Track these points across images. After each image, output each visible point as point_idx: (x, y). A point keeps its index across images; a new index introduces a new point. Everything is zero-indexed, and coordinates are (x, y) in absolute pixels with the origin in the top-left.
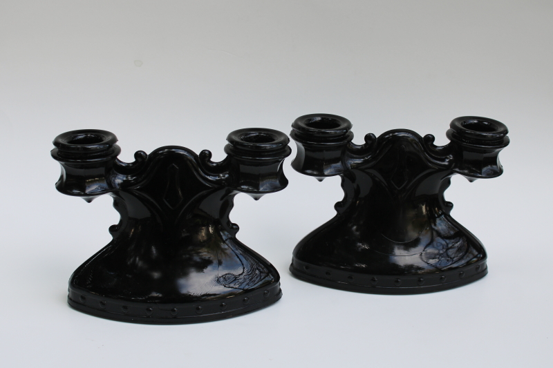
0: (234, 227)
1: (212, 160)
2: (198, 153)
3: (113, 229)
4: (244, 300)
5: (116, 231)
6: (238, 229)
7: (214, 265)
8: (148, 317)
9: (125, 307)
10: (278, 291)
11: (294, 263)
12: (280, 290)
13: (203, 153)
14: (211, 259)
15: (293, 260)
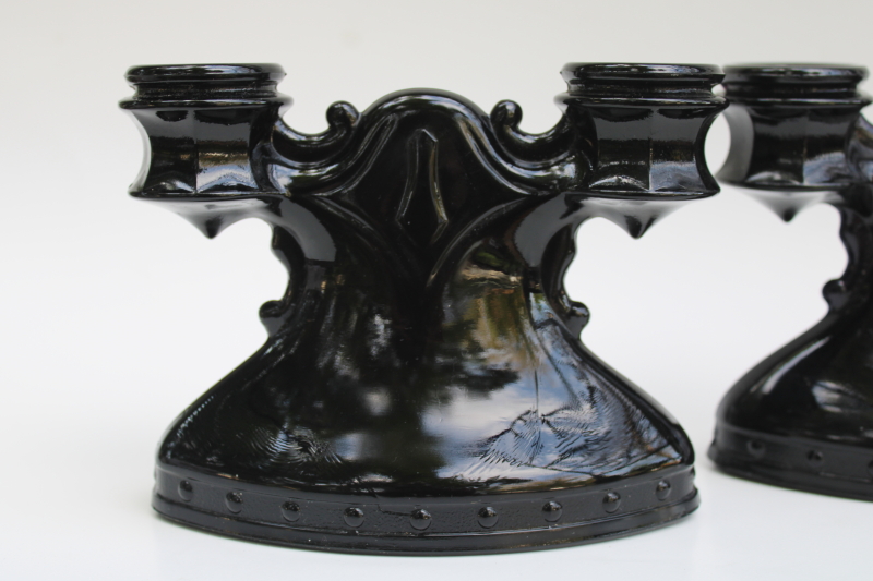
0: (579, 311)
1: (522, 126)
2: (487, 110)
3: (268, 311)
4: (606, 500)
5: (277, 315)
6: (586, 318)
7: (520, 383)
8: (352, 533)
9: (291, 507)
10: (691, 489)
11: (720, 439)
12: (696, 491)
13: (500, 109)
14: (514, 368)
15: (716, 432)
